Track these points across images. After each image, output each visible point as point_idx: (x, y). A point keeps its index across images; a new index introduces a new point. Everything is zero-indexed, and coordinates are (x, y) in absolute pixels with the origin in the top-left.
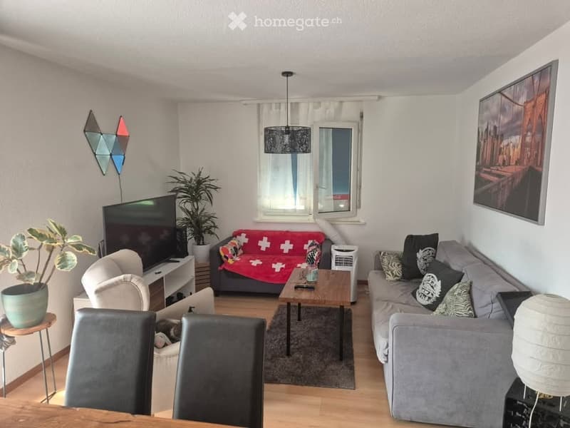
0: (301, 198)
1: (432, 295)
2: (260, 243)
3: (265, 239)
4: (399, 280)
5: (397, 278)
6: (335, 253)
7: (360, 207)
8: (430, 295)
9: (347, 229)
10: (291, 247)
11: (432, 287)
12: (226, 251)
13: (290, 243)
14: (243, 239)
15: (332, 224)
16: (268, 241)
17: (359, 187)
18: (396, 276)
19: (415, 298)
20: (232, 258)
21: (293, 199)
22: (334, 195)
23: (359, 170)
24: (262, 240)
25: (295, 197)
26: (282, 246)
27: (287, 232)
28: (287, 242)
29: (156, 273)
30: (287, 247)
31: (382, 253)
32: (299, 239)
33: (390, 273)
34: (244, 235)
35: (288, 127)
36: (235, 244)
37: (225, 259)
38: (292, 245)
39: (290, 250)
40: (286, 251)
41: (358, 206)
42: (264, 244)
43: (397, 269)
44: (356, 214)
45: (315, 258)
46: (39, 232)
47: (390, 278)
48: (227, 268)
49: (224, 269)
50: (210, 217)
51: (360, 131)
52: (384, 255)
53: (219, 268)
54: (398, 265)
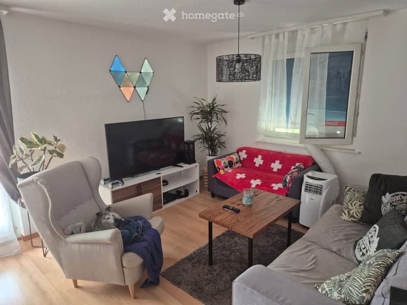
0: (292, 123)
1: (367, 252)
2: (256, 160)
3: (260, 157)
4: (354, 222)
5: (353, 219)
6: (306, 179)
7: (355, 136)
8: (364, 251)
9: (338, 156)
10: (280, 166)
11: (370, 242)
12: (219, 163)
13: (280, 163)
14: (243, 155)
15: (322, 150)
16: (262, 159)
17: (356, 114)
18: (352, 216)
19: (355, 248)
20: (223, 169)
21: (286, 123)
22: (326, 121)
23: (358, 95)
24: (257, 157)
25: (287, 121)
26: (273, 165)
27: (280, 153)
28: (277, 162)
29: (157, 174)
30: (276, 166)
31: (348, 188)
32: (288, 160)
33: (346, 211)
34: (244, 151)
35: (239, 55)
36: (233, 158)
37: (218, 170)
38: (281, 165)
39: (278, 169)
40: (275, 170)
41: (354, 134)
42: (259, 161)
43: (356, 209)
44: (352, 143)
45: (287, 180)
46: (29, 140)
47: (345, 217)
48: (217, 177)
49: (216, 177)
50: (220, 136)
51: (363, 53)
52: (348, 191)
53: (213, 176)
54: (360, 205)
